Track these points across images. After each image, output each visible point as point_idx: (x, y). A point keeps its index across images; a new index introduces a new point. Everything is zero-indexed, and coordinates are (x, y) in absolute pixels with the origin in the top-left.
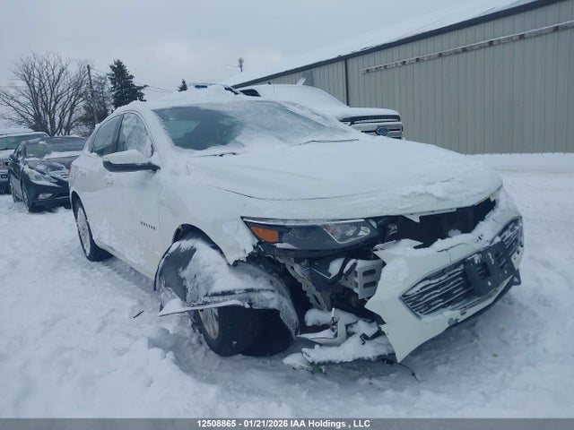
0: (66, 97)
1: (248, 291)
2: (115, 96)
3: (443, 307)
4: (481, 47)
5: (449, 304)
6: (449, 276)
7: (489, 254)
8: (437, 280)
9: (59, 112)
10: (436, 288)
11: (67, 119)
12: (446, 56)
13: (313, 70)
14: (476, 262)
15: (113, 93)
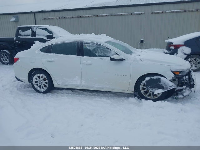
4: (86, 17)
12: (74, 18)
13: (19, 15)
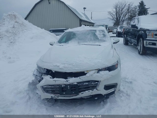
0: (124, 13)
1: (36, 75)
2: (139, 12)
3: (52, 93)
5: (53, 93)
6: (54, 87)
7: (69, 86)
8: (51, 87)
9: (122, 17)
10: (50, 88)
11: (123, 19)
14: (62, 86)
15: (138, 11)
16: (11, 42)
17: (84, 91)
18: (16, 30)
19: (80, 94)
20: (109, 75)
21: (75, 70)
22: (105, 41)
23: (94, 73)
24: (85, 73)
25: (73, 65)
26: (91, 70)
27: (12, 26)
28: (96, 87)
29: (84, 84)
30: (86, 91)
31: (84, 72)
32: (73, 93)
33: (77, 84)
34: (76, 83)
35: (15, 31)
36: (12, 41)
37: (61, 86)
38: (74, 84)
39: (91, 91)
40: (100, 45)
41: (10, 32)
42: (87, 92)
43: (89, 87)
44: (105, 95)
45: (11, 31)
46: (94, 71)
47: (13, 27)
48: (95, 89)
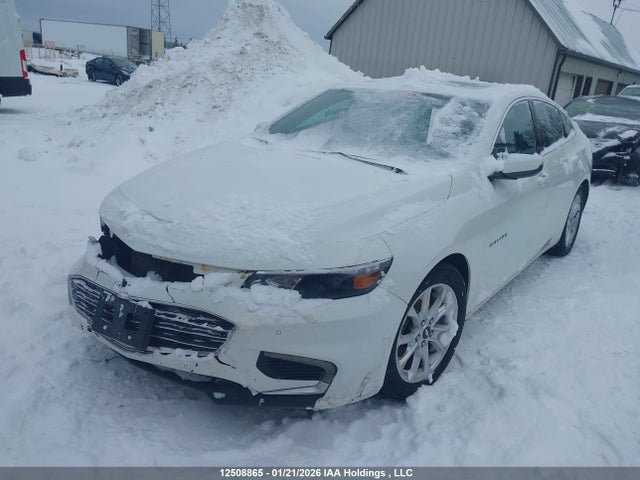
6: (94, 293)
7: (123, 306)
8: (87, 287)
14: (107, 300)
16: (215, 107)
17: (175, 346)
18: (246, 63)
19: (157, 352)
20: (296, 311)
21: (162, 249)
22: (445, 155)
23: (226, 285)
24: (195, 271)
25: (169, 225)
26: (220, 268)
27: (238, 48)
28: (218, 345)
29: (175, 316)
30: (179, 351)
31: (191, 268)
32: (129, 337)
33: (150, 307)
34: (145, 304)
35: (239, 69)
36: (219, 101)
37: (106, 296)
38: (139, 303)
39: (194, 354)
40: (399, 171)
41: (224, 70)
42: (180, 356)
43: (191, 338)
44: (260, 395)
45: (227, 66)
46: (225, 276)
47: (241, 53)
48: (211, 356)
